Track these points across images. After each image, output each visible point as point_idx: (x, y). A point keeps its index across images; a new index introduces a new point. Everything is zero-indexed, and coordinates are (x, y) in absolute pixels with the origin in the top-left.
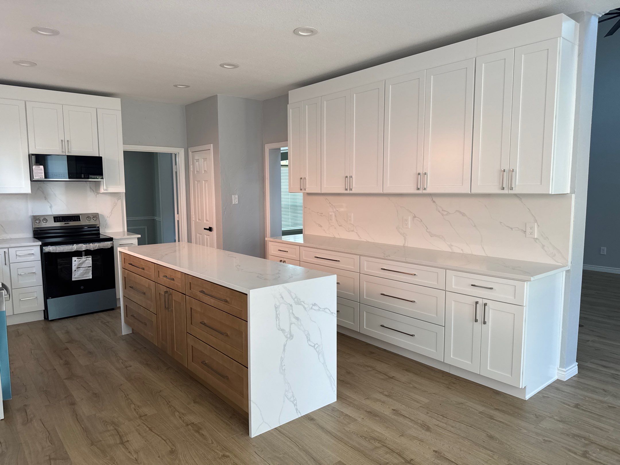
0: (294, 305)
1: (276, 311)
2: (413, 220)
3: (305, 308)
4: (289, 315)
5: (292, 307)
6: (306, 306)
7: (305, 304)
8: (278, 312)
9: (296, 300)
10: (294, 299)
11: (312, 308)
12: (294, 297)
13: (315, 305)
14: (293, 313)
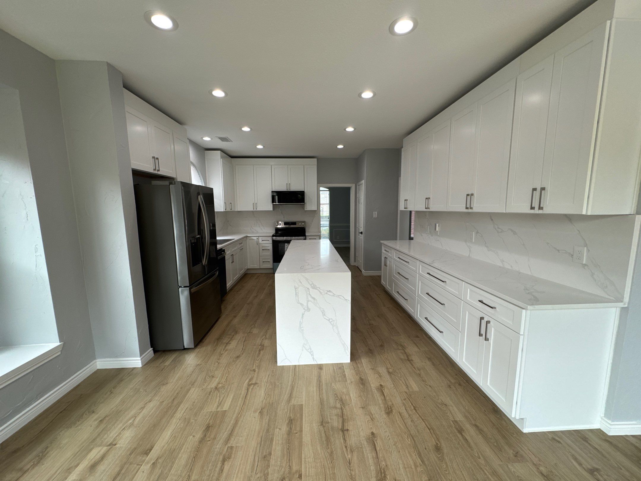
0: (311, 289)
1: (296, 291)
2: (476, 235)
3: (321, 293)
4: (307, 295)
5: (309, 290)
6: (322, 291)
7: (320, 289)
8: (297, 292)
9: (312, 285)
10: (311, 285)
11: (327, 293)
12: (311, 283)
13: (330, 291)
14: (310, 294)
